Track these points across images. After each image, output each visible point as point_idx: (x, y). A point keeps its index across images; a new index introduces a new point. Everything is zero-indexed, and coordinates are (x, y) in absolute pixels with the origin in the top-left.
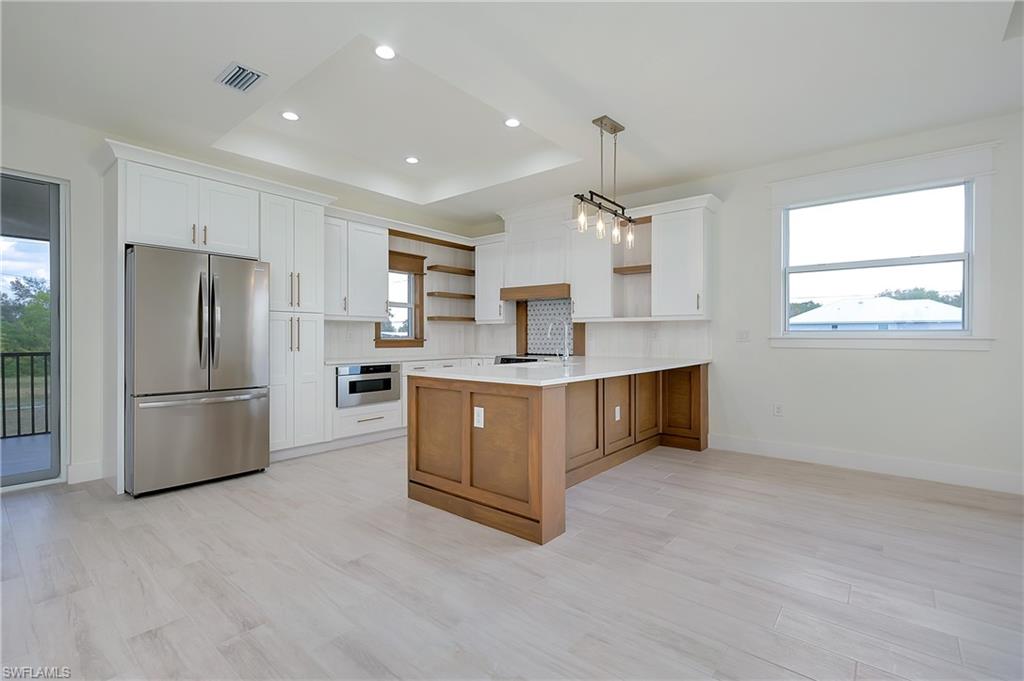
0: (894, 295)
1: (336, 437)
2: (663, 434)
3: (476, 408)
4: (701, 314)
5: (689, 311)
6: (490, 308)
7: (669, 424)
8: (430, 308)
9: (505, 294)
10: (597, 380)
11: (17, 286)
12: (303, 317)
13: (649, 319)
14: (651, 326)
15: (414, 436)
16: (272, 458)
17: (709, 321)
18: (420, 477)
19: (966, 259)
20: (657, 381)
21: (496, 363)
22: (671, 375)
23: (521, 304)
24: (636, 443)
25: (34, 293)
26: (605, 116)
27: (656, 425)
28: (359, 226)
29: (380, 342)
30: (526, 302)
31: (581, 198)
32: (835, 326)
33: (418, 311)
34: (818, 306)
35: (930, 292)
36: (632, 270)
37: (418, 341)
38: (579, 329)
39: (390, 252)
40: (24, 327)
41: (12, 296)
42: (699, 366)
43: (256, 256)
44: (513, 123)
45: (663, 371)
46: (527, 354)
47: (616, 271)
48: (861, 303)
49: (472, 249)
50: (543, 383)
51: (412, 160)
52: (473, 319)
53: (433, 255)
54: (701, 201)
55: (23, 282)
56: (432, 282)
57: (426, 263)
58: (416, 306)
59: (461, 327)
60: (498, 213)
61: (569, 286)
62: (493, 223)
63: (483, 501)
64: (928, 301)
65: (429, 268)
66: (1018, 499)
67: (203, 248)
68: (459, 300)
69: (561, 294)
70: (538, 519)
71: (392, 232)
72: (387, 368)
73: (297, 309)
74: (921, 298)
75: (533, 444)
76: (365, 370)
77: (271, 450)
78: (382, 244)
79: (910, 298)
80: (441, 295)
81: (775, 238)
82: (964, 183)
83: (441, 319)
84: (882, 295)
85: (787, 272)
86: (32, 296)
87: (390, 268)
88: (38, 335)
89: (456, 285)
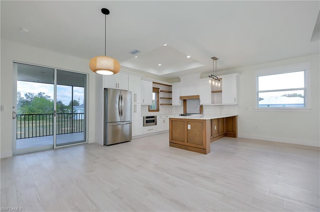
0: (287, 95)
1: (143, 134)
2: (226, 134)
3: (188, 125)
4: (236, 103)
5: (233, 102)
6: (176, 101)
7: (227, 131)
8: (161, 101)
9: (181, 98)
10: (211, 119)
11: (26, 95)
12: (137, 104)
13: (221, 104)
14: (221, 106)
15: (171, 132)
16: (133, 138)
17: (237, 105)
18: (173, 141)
19: (305, 89)
20: (224, 120)
21: (179, 116)
22: (228, 119)
23: (185, 101)
24: (213, 138)
25: (30, 97)
26: (214, 57)
27: (224, 131)
28: (146, 81)
29: (150, 111)
30: (186, 100)
31: (210, 76)
32: (268, 105)
33: (158, 102)
34: (263, 99)
35: (299, 95)
36: (216, 92)
37: (158, 110)
38: (201, 107)
39: (153, 88)
40: (32, 107)
41: (25, 98)
42: (235, 116)
43: (127, 90)
44: (189, 57)
45: (225, 118)
46: (186, 113)
47: (212, 92)
48: (277, 98)
49: (172, 86)
50: (207, 119)
51: (160, 65)
52: (172, 104)
53: (161, 88)
54: (236, 75)
55: (28, 94)
56: (161, 95)
57: (160, 90)
58: (157, 101)
59: (168, 106)
60: (179, 77)
61: (199, 96)
62: (177, 79)
63: (191, 146)
64: (298, 97)
65: (160, 91)
66: (318, 148)
67: (118, 89)
68: (167, 100)
69: (197, 98)
70: (205, 149)
71: (153, 83)
72: (153, 117)
73: (135, 102)
74: (296, 97)
75: (204, 132)
76: (147, 117)
77: (132, 136)
78: (151, 86)
79: (293, 97)
80: (164, 98)
81: (255, 84)
82: (304, 71)
83: (164, 104)
84: (283, 96)
85: (258, 92)
86: (30, 98)
87: (153, 92)
88: (36, 109)
89: (166, 95)
